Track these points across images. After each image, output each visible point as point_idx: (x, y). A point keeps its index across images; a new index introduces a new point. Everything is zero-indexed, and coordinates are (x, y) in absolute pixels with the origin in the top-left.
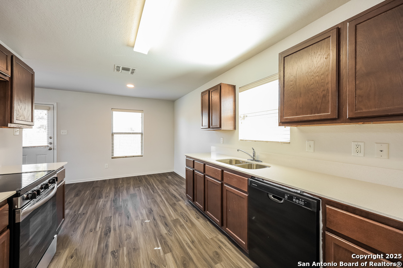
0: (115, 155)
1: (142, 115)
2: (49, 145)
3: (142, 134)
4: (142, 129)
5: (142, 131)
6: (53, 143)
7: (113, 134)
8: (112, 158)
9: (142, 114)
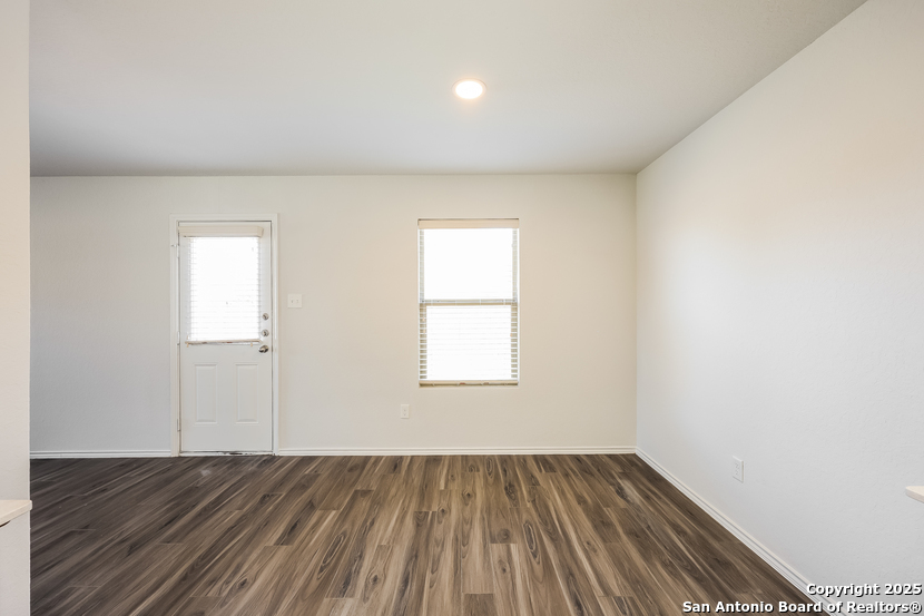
0: (431, 377)
1: (515, 237)
2: (262, 338)
3: (513, 304)
4: (515, 289)
5: (514, 294)
6: (270, 331)
7: (423, 306)
8: (422, 385)
9: (515, 233)
